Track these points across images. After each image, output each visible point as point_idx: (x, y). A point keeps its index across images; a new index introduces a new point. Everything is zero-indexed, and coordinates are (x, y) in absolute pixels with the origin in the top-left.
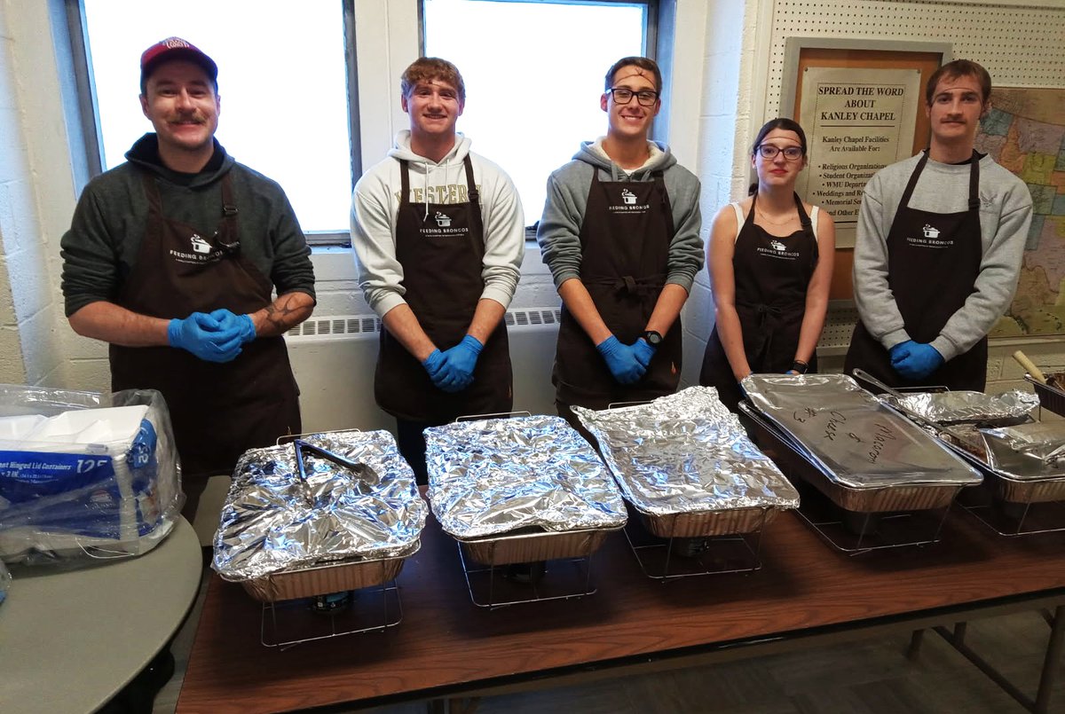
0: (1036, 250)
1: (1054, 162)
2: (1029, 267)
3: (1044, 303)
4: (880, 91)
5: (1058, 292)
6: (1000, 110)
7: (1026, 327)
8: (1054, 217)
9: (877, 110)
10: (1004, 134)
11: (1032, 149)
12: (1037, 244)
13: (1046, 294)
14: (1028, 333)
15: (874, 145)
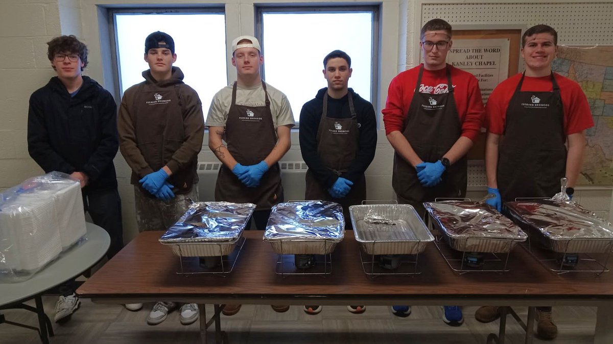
0: (594, 136)
1: (601, 86)
2: (591, 145)
3: (603, 167)
4: (486, 50)
5: (611, 161)
6: (563, 58)
7: (591, 180)
8: (605, 117)
9: (484, 60)
10: (566, 71)
11: (585, 79)
12: (595, 132)
13: (603, 161)
14: (593, 183)
15: (485, 78)
